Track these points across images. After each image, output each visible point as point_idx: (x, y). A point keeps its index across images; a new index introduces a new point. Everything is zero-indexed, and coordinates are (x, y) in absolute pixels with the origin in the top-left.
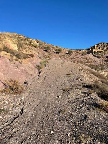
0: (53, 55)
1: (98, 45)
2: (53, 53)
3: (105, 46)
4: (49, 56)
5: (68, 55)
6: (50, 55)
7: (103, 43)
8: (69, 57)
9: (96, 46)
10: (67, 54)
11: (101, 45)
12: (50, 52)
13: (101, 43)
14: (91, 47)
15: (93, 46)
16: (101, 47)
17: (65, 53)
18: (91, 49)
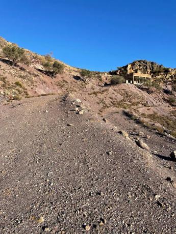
0: (34, 79)
1: (133, 64)
2: (36, 72)
3: (146, 68)
4: (19, 80)
5: (79, 82)
6: (23, 77)
7: (144, 62)
8: (82, 87)
9: (129, 66)
10: (77, 78)
11: (140, 66)
12: (25, 67)
13: (139, 62)
14: (120, 69)
15: (123, 67)
16: (140, 69)
17: (72, 77)
18: (118, 73)
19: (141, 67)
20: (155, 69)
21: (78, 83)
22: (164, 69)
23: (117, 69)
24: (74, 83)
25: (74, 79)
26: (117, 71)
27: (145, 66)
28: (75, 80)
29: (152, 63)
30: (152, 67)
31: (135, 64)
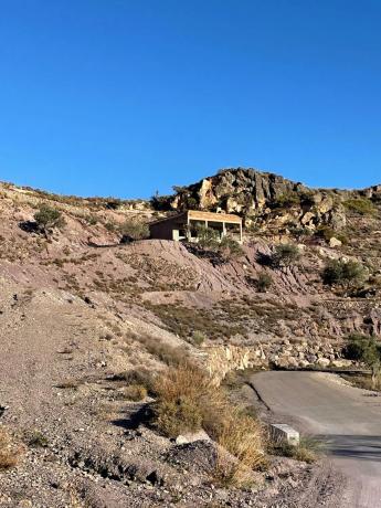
1: (217, 180)
3: (254, 193)
5: (32, 237)
7: (246, 175)
9: (206, 185)
11: (235, 184)
13: (234, 172)
14: (180, 193)
15: (190, 188)
16: (235, 196)
17: (16, 224)
18: (175, 206)
19: (240, 190)
20: (280, 194)
21: (30, 239)
22: (302, 196)
23: (173, 193)
24: (18, 240)
25: (20, 231)
26: (173, 199)
27: (249, 185)
28: (24, 233)
29: (272, 177)
30: (272, 190)
31: (220, 180)
